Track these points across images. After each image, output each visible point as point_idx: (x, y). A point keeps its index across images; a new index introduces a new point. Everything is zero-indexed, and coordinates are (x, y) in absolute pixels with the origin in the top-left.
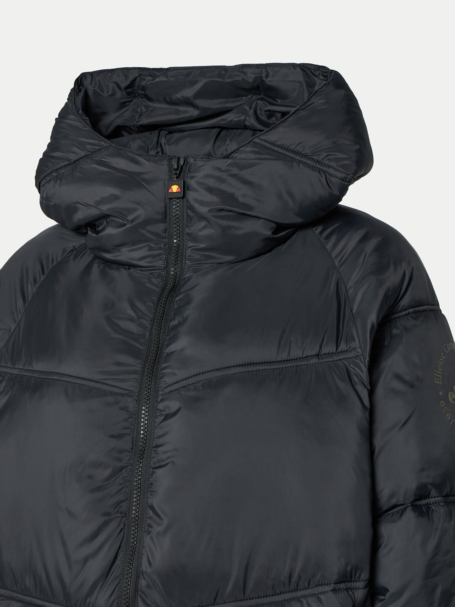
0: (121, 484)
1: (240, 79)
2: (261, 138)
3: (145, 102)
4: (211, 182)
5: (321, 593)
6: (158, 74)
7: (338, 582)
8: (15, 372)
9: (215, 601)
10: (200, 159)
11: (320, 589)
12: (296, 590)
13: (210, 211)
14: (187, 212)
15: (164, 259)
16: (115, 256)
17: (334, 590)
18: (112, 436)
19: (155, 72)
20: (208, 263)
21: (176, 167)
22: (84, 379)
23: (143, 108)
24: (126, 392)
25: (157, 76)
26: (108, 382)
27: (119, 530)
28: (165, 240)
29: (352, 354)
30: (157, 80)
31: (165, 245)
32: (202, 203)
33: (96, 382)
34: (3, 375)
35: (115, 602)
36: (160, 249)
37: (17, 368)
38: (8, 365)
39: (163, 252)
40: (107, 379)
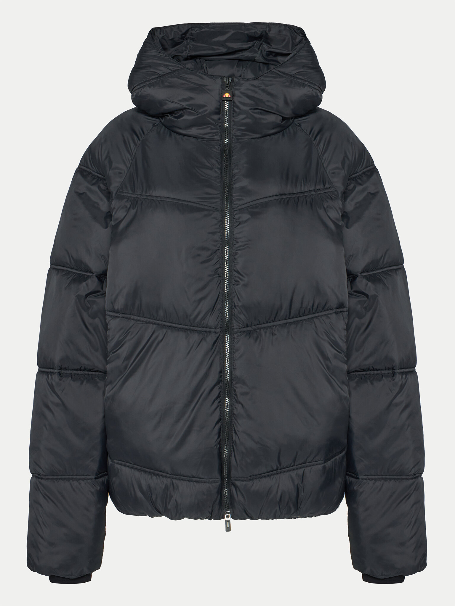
0: (217, 259)
1: (253, 31)
2: (276, 69)
3: (192, 43)
4: (250, 93)
5: (328, 314)
6: (203, 27)
7: (337, 308)
8: (136, 196)
9: (275, 319)
10: (242, 80)
11: (328, 312)
12: (315, 313)
13: (251, 109)
14: (233, 109)
15: (219, 135)
16: (186, 132)
17: (335, 312)
18: (209, 233)
19: (201, 25)
20: (246, 138)
21: (227, 83)
22: (188, 201)
23: (191, 45)
24: (214, 209)
25: (202, 28)
26: (202, 203)
27: (218, 284)
28: (220, 124)
29: (332, 190)
30: (203, 30)
31: (220, 127)
32: (244, 104)
33: (195, 203)
34: (128, 197)
35: (220, 322)
36: (217, 129)
37: (137, 194)
38: (129, 192)
39: (218, 131)
40: (202, 202)
